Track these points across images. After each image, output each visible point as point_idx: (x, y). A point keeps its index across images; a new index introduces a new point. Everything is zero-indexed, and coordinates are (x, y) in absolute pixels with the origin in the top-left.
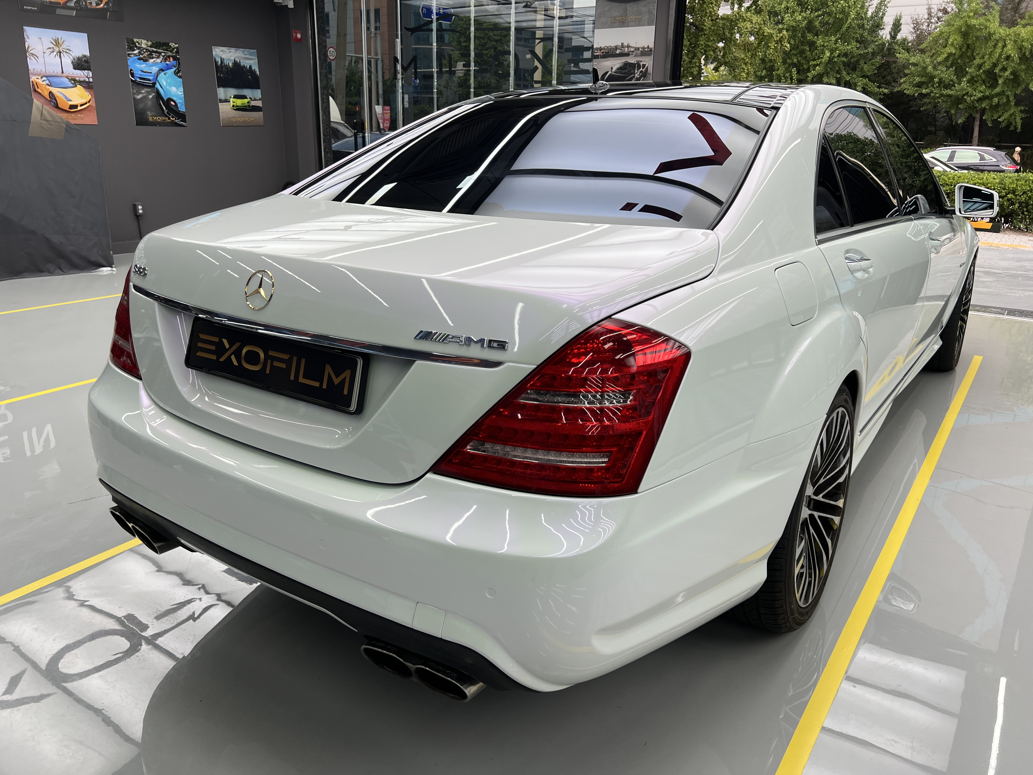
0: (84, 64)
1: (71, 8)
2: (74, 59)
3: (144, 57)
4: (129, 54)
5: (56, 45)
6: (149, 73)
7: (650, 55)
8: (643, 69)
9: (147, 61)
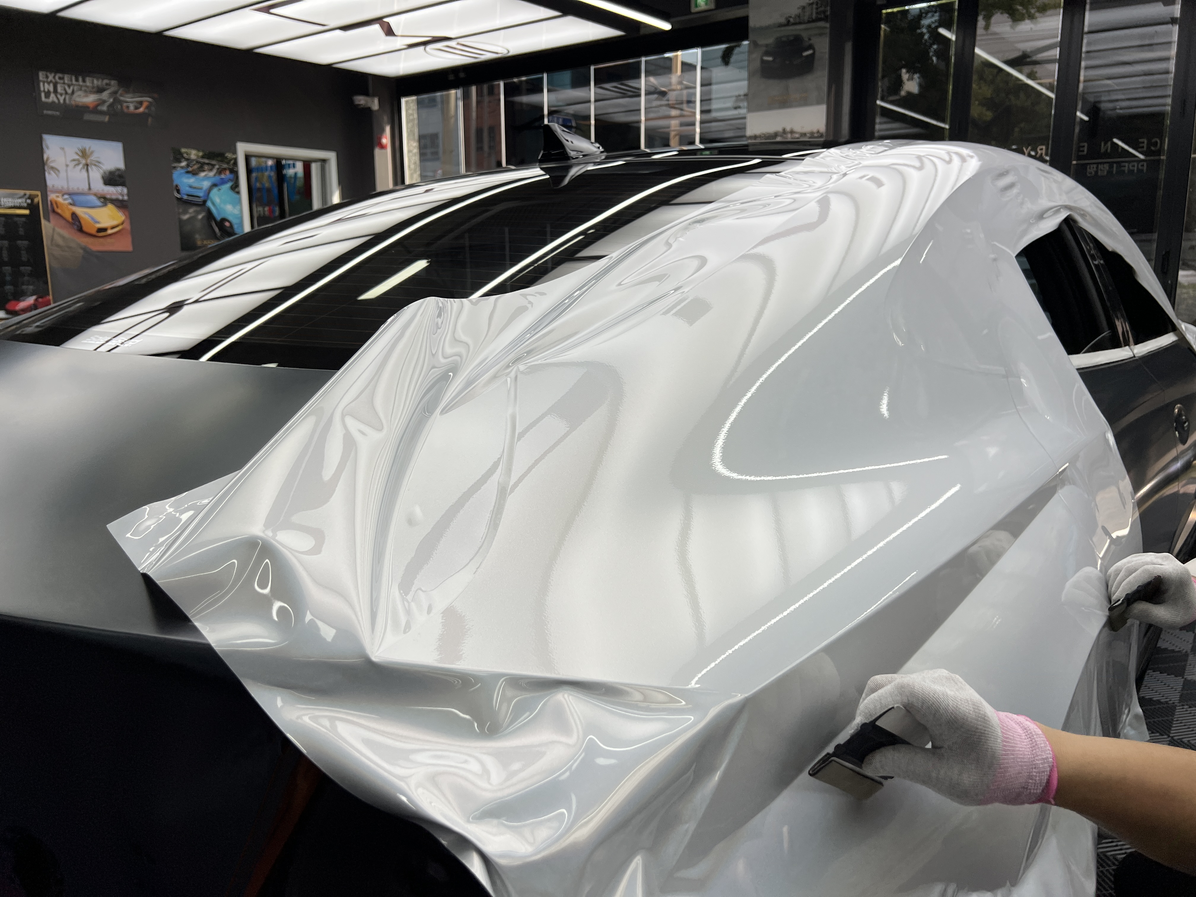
0: (118, 179)
1: (102, 113)
2: (105, 172)
3: (193, 170)
4: (174, 167)
5: (83, 157)
6: (198, 188)
9: (197, 174)
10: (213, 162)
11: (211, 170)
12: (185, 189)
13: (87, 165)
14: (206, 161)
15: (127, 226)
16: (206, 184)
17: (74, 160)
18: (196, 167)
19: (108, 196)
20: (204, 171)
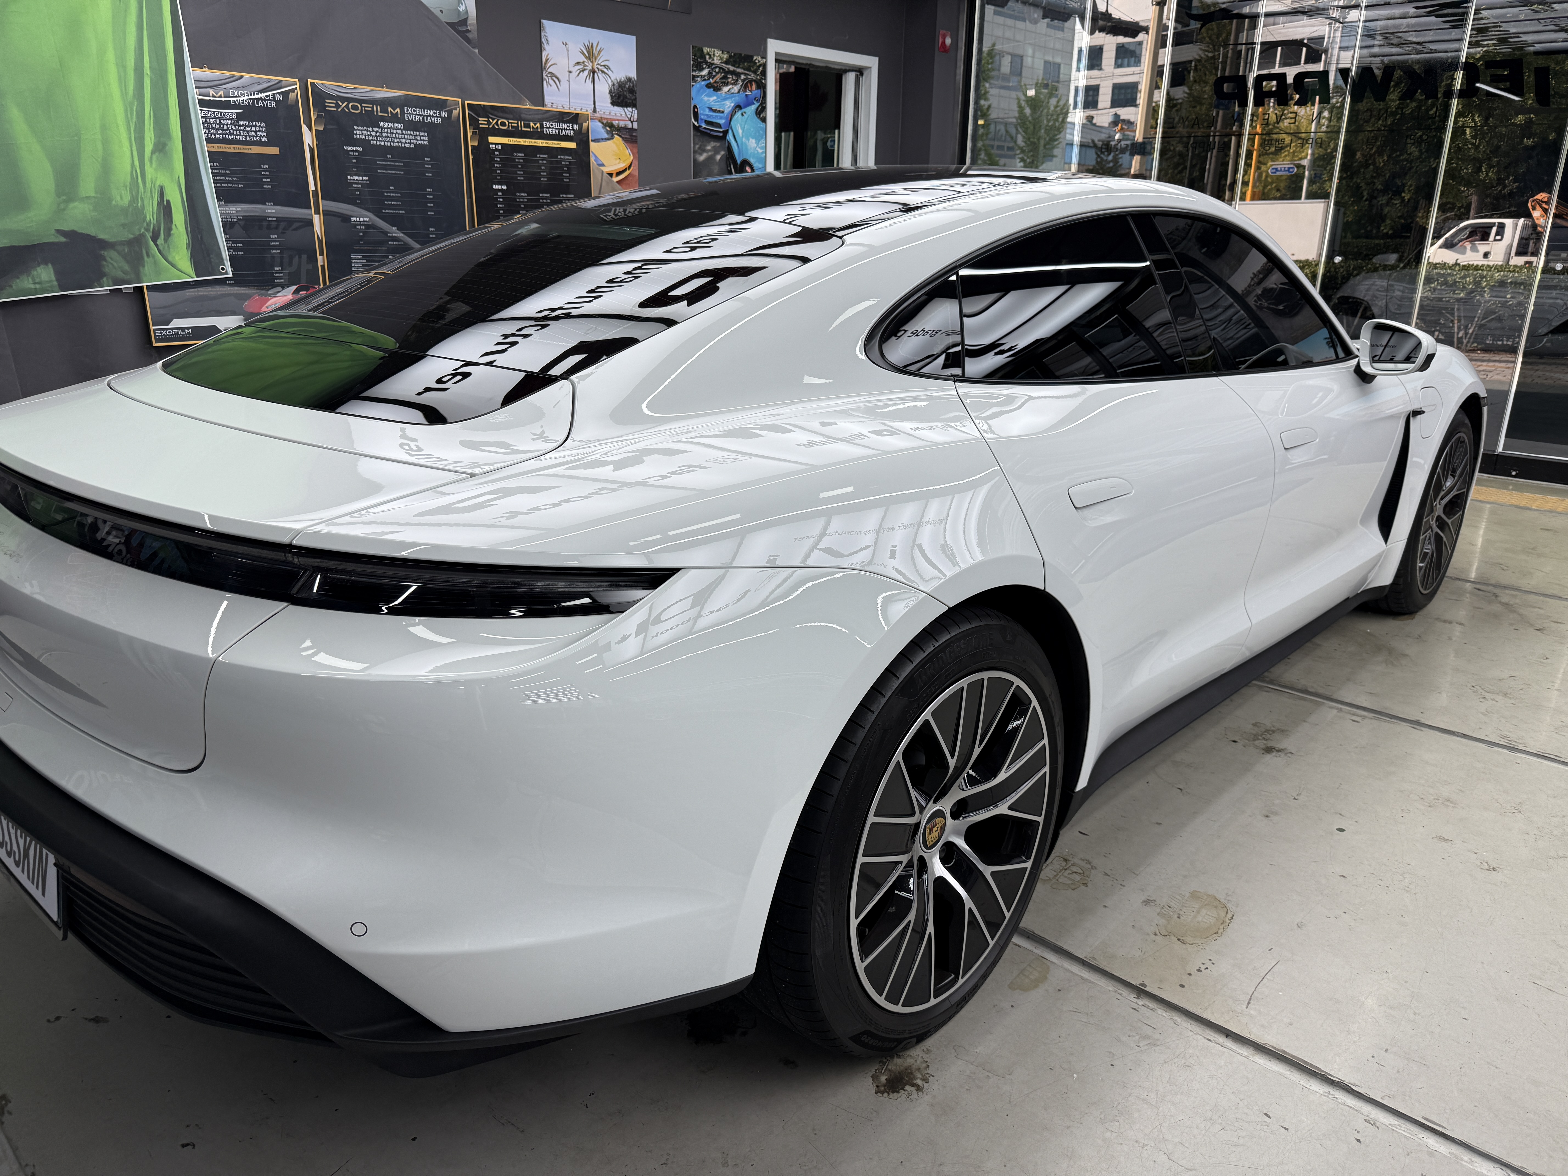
0: (628, 95)
2: (614, 85)
3: (715, 82)
4: (694, 77)
5: (589, 58)
6: (719, 112)
9: (719, 89)
10: (739, 70)
11: (735, 84)
12: (704, 113)
13: (594, 72)
14: (732, 68)
15: (634, 171)
16: (729, 105)
17: (578, 63)
18: (719, 76)
19: (615, 123)
20: (727, 84)
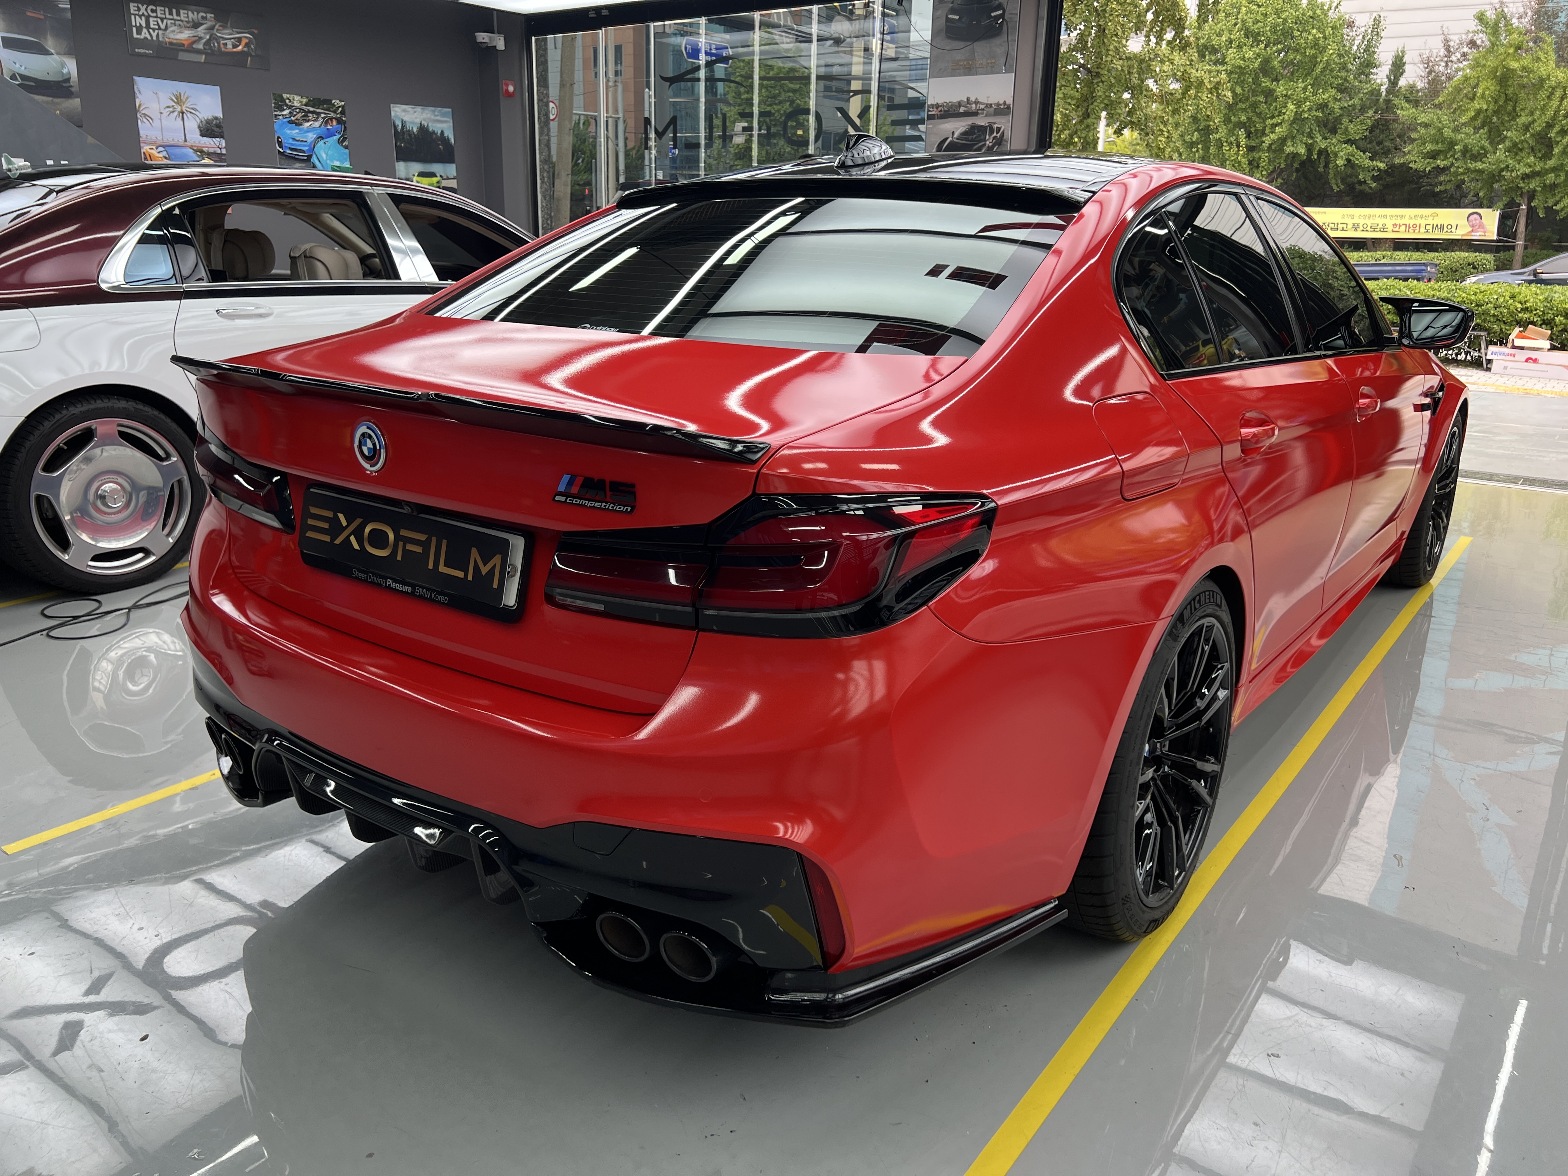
0: (215, 129)
1: (198, 52)
2: (202, 122)
3: (297, 119)
4: (276, 115)
5: (178, 103)
6: (302, 141)
7: (1007, 114)
8: (997, 133)
9: (301, 125)
10: (319, 111)
12: (288, 142)
13: (183, 113)
14: (311, 109)
17: (168, 107)
18: (300, 115)
19: (205, 149)
20: (308, 121)
